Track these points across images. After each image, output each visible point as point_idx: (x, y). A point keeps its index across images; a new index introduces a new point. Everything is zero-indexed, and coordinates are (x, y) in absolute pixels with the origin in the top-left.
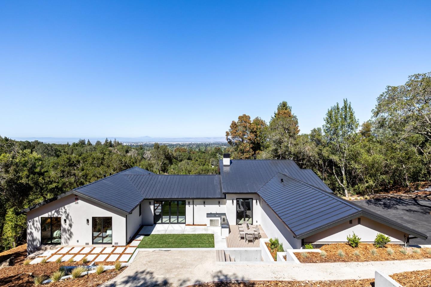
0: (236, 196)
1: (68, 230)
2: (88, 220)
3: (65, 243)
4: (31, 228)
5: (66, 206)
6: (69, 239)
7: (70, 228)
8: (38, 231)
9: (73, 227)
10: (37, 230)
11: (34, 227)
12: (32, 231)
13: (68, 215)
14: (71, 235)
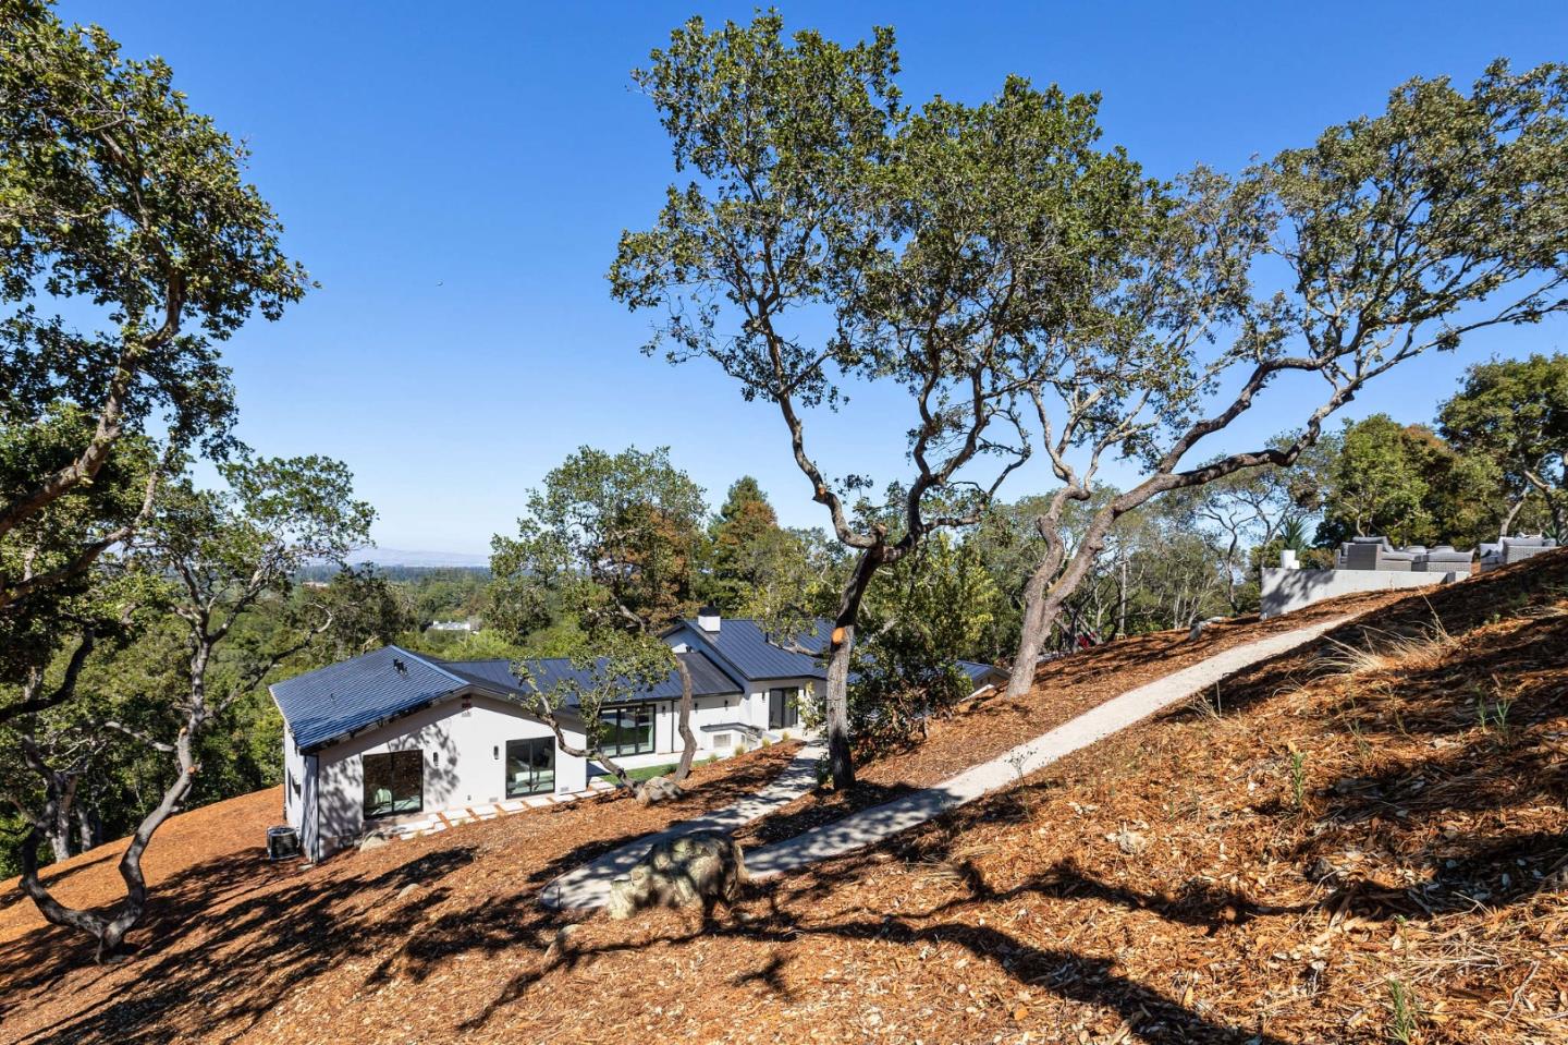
0: (768, 685)
1: (447, 772)
2: (496, 749)
3: (437, 801)
4: (336, 781)
5: (438, 723)
6: (448, 791)
7: (450, 767)
8: (358, 785)
9: (458, 763)
10: (355, 783)
11: (346, 777)
12: (341, 787)
13: (446, 739)
14: (453, 781)
